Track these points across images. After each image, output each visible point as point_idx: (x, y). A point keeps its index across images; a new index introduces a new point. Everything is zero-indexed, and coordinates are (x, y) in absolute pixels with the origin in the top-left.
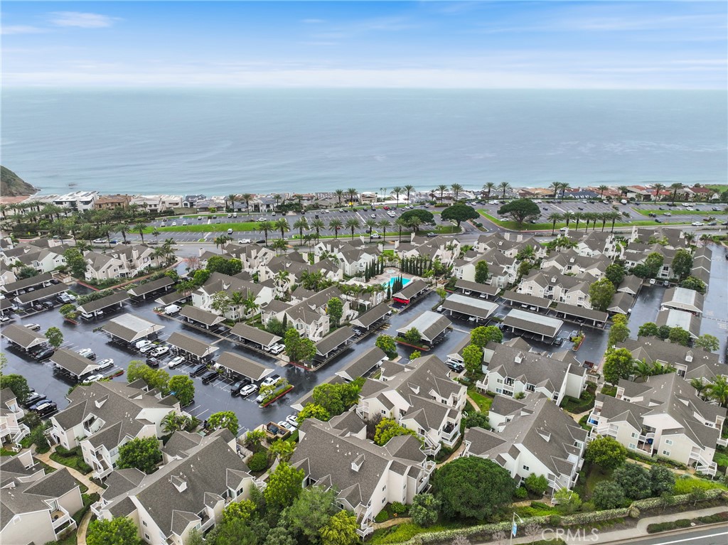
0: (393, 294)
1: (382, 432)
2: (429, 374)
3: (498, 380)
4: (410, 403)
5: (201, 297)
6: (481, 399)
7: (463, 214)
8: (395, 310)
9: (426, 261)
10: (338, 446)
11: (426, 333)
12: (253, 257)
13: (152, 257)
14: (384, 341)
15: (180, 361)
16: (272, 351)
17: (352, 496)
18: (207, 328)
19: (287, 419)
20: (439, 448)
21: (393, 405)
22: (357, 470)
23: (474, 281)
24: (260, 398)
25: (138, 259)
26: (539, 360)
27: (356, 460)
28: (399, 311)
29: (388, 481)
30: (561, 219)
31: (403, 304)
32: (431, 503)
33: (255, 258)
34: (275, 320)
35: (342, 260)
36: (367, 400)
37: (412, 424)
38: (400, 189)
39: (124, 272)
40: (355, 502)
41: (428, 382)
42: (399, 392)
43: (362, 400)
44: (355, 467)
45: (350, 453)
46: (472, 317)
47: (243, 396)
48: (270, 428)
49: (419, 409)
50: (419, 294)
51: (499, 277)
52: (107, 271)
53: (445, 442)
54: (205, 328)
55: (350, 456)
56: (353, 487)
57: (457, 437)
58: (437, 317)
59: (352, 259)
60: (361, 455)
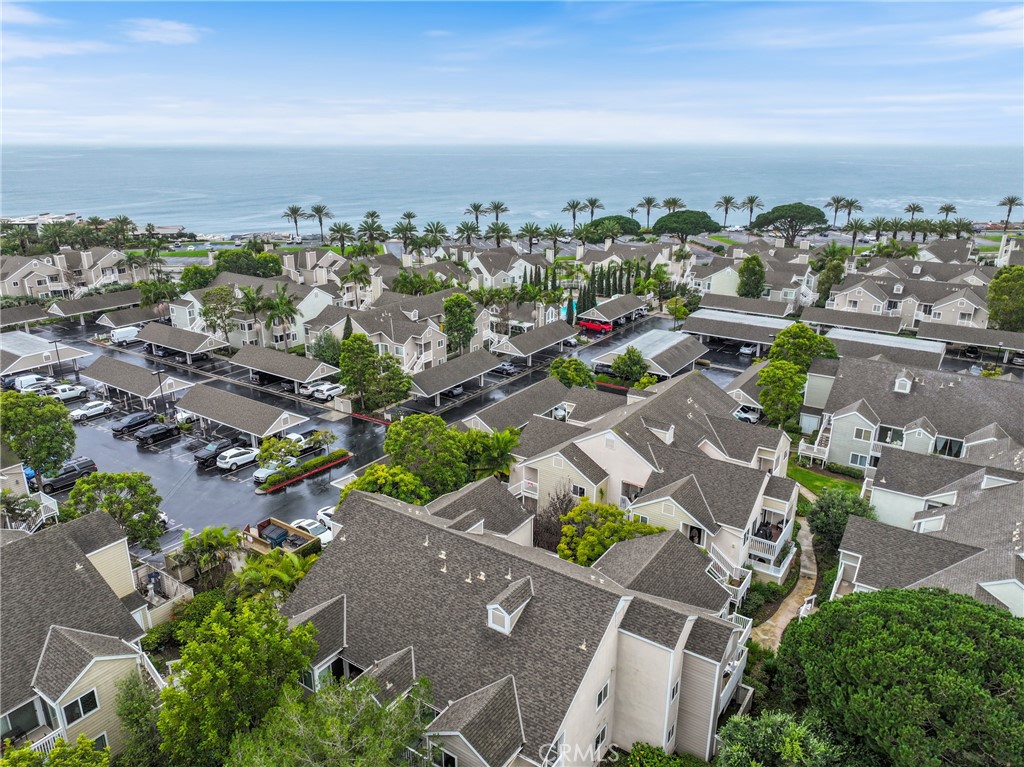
0: (578, 314)
1: (581, 533)
2: (691, 408)
3: (859, 434)
4: (653, 464)
5: (187, 310)
6: (818, 480)
7: (692, 223)
8: (584, 338)
9: (638, 269)
10: (443, 556)
11: (658, 359)
12: (309, 267)
13: (120, 267)
14: (568, 368)
15: (100, 410)
16: (316, 395)
17: (488, 721)
18: (189, 362)
19: (320, 515)
20: (746, 583)
21: (606, 474)
22: (506, 630)
23: (736, 295)
24: (261, 473)
25: (91, 268)
26: (957, 383)
27: (502, 596)
28: (592, 341)
29: (617, 670)
30: (867, 230)
31: (601, 333)
32: (807, 753)
33: (313, 268)
34: (329, 339)
35: (478, 270)
36: (533, 462)
37: (668, 514)
38: (578, 204)
39: (60, 289)
40: (499, 744)
41: (692, 422)
42: (621, 434)
43: (519, 466)
44: (501, 620)
45: (482, 577)
46: (748, 345)
47: (223, 471)
48: (266, 532)
49: (681, 476)
50: (628, 319)
51: (785, 290)
52: (22, 281)
53: (760, 568)
54: (185, 362)
55: (483, 585)
56: (491, 690)
57: (790, 557)
58: (680, 337)
59: (495, 268)
60: (520, 582)
